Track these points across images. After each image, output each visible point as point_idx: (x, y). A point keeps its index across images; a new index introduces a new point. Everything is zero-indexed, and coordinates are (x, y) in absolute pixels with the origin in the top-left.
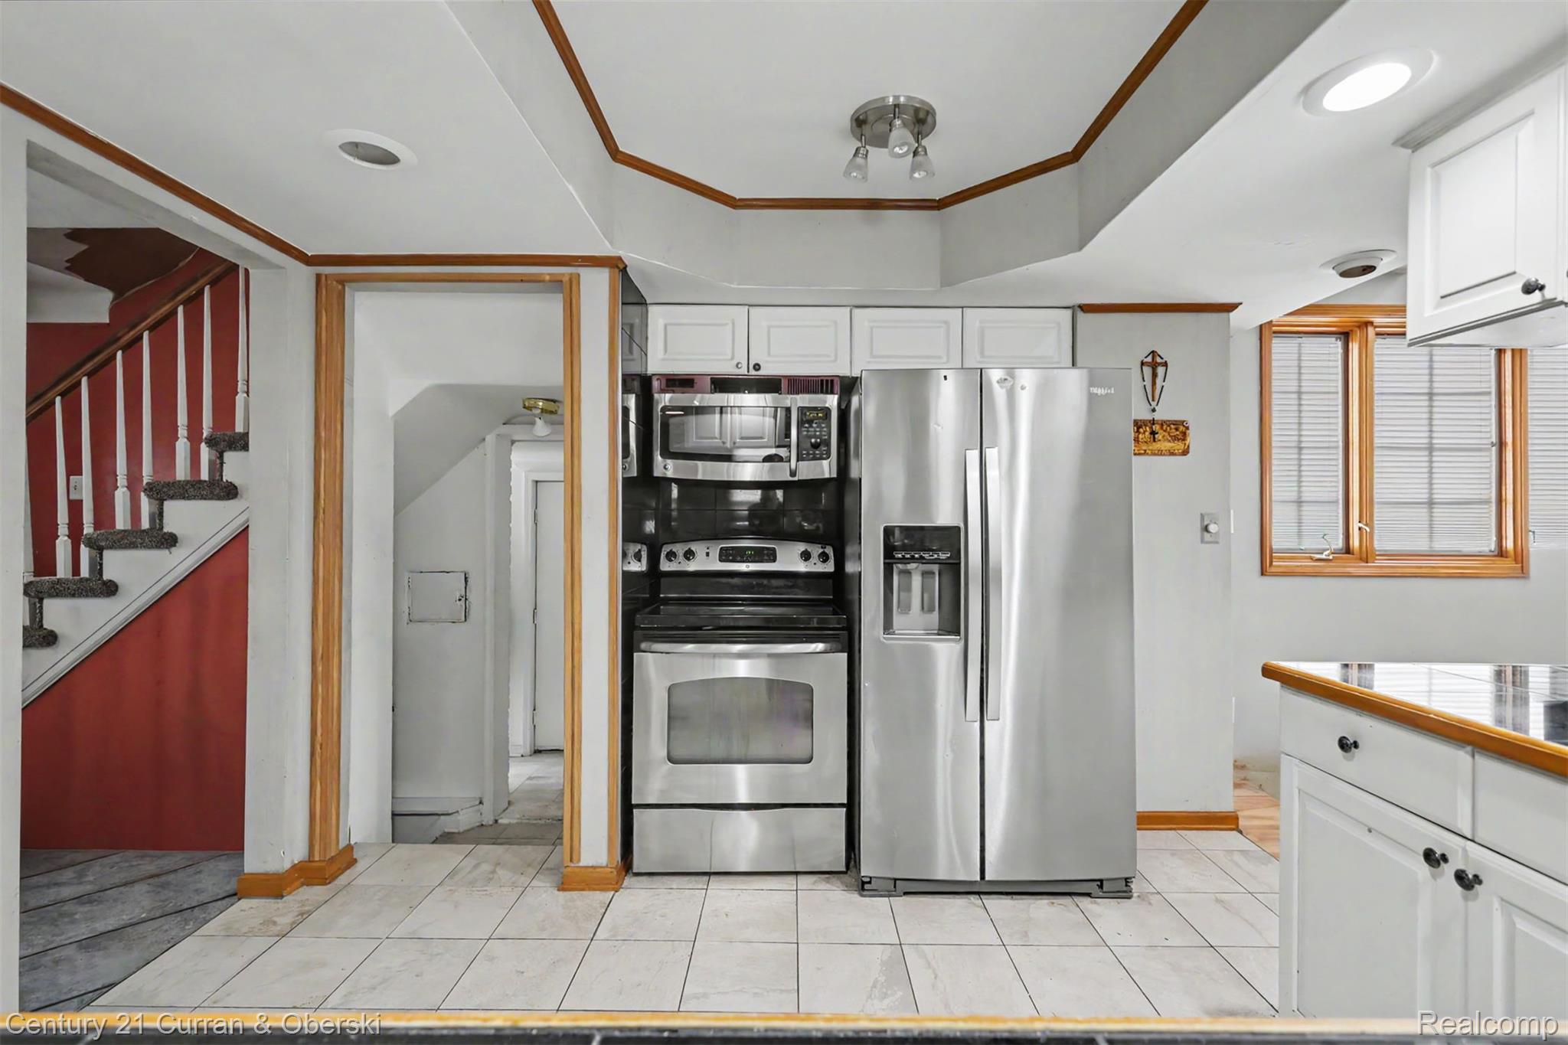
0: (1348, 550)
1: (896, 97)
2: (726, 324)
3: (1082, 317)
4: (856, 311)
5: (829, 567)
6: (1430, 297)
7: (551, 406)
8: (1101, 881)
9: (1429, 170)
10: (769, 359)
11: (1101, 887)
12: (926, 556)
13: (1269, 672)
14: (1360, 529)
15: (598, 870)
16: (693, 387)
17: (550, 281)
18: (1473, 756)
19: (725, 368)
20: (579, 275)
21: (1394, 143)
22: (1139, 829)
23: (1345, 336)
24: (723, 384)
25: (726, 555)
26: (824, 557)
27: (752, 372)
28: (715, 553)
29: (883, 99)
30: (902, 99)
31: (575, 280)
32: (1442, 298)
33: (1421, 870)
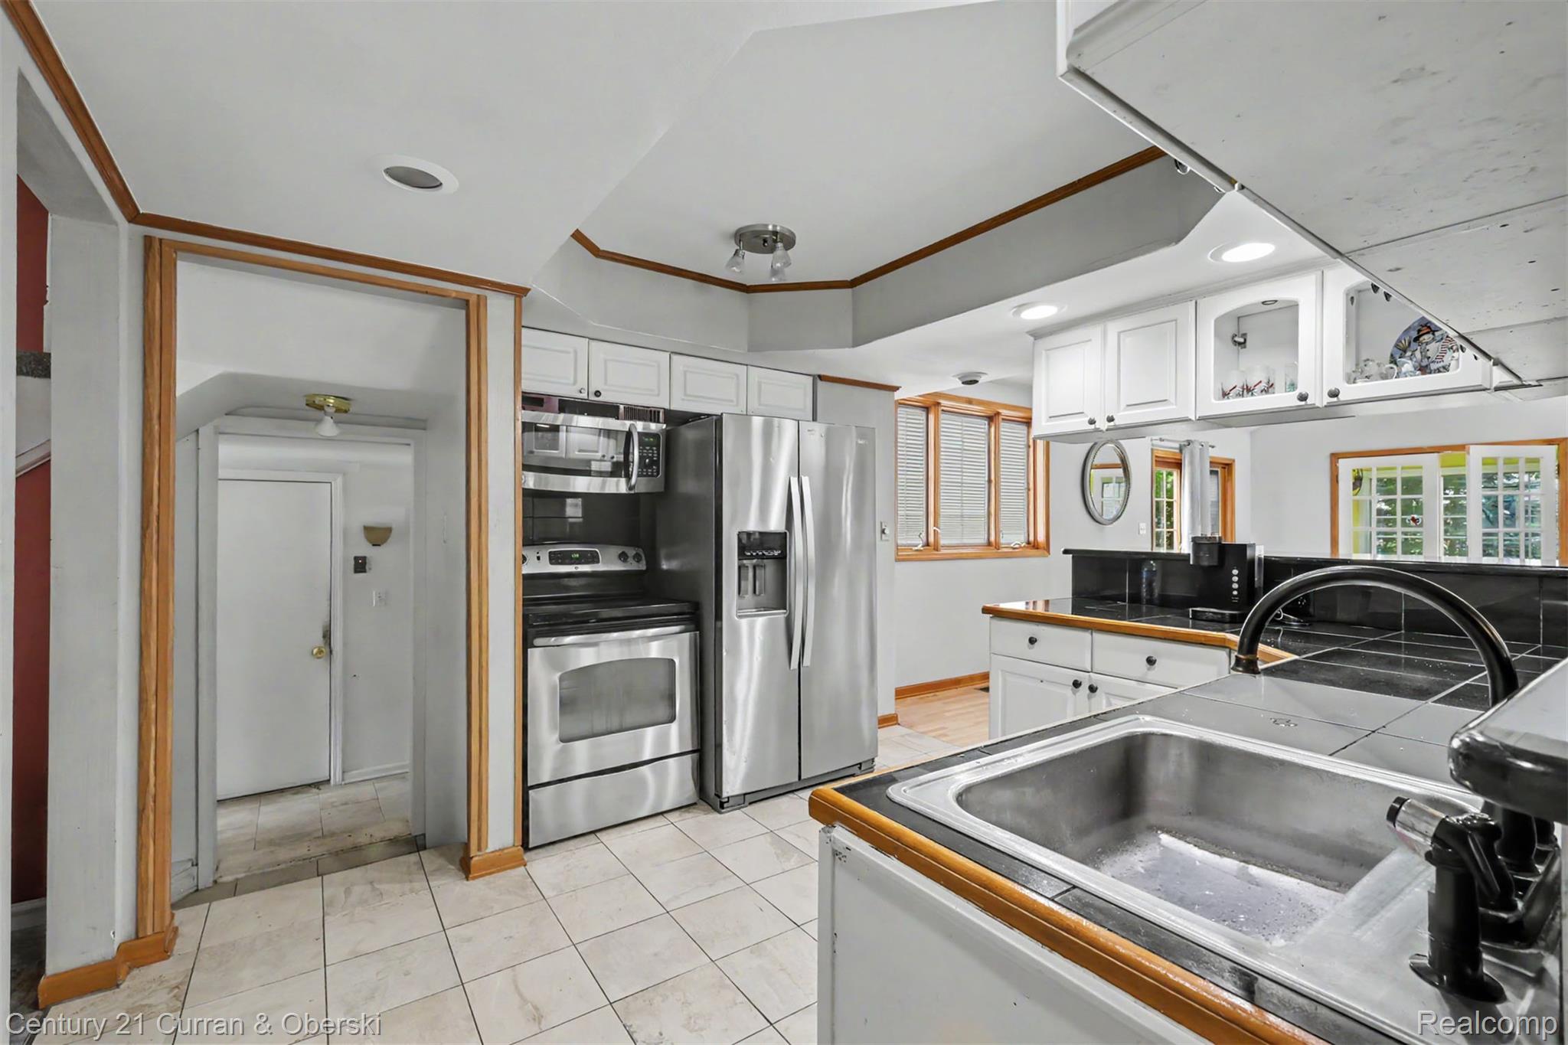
0: (928, 544)
1: (775, 226)
2: (568, 353)
3: (820, 383)
4: (675, 357)
5: (642, 566)
6: (1044, 417)
7: (343, 405)
8: (860, 764)
9: (1044, 352)
10: (606, 387)
11: (860, 768)
12: (766, 553)
13: (986, 610)
14: (935, 530)
15: (506, 851)
16: (542, 406)
17: (455, 298)
18: (1092, 634)
19: (570, 392)
20: (486, 297)
21: (1027, 332)
22: (879, 728)
23: (927, 409)
24: (568, 406)
25: (555, 558)
26: (637, 558)
27: (593, 398)
28: (545, 557)
29: (767, 225)
30: (778, 229)
31: (481, 302)
32: (1050, 417)
33: (1069, 692)
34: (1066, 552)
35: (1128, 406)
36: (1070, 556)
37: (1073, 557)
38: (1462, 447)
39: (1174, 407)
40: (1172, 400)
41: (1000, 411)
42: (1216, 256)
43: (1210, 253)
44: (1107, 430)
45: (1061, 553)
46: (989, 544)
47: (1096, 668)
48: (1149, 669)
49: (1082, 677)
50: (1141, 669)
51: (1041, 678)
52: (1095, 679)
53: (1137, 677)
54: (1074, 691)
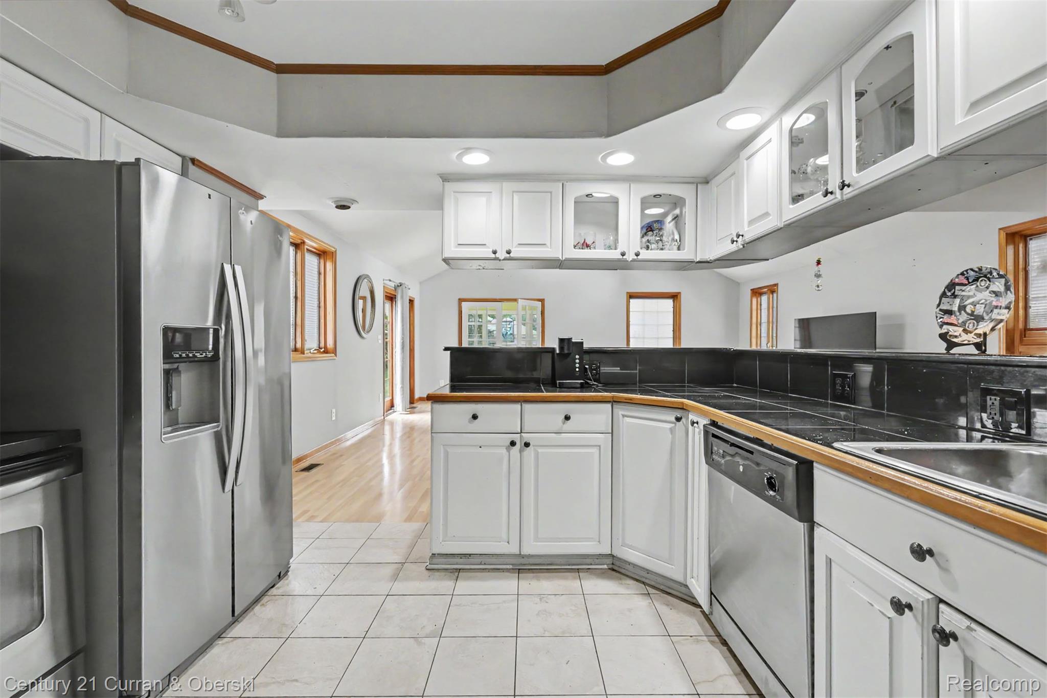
3: (192, 168)
6: (453, 244)
9: (452, 193)
11: (280, 576)
21: (438, 174)
32: (459, 245)
33: (504, 451)
34: (446, 349)
35: (519, 244)
36: (449, 352)
37: (451, 352)
38: (515, 300)
39: (550, 250)
40: (548, 244)
41: (306, 241)
42: (604, 158)
43: (601, 156)
44: (503, 260)
45: (442, 350)
46: (296, 350)
47: (526, 429)
48: (564, 423)
49: (516, 438)
50: (562, 424)
51: (480, 445)
52: (527, 437)
53: (555, 430)
54: (508, 450)
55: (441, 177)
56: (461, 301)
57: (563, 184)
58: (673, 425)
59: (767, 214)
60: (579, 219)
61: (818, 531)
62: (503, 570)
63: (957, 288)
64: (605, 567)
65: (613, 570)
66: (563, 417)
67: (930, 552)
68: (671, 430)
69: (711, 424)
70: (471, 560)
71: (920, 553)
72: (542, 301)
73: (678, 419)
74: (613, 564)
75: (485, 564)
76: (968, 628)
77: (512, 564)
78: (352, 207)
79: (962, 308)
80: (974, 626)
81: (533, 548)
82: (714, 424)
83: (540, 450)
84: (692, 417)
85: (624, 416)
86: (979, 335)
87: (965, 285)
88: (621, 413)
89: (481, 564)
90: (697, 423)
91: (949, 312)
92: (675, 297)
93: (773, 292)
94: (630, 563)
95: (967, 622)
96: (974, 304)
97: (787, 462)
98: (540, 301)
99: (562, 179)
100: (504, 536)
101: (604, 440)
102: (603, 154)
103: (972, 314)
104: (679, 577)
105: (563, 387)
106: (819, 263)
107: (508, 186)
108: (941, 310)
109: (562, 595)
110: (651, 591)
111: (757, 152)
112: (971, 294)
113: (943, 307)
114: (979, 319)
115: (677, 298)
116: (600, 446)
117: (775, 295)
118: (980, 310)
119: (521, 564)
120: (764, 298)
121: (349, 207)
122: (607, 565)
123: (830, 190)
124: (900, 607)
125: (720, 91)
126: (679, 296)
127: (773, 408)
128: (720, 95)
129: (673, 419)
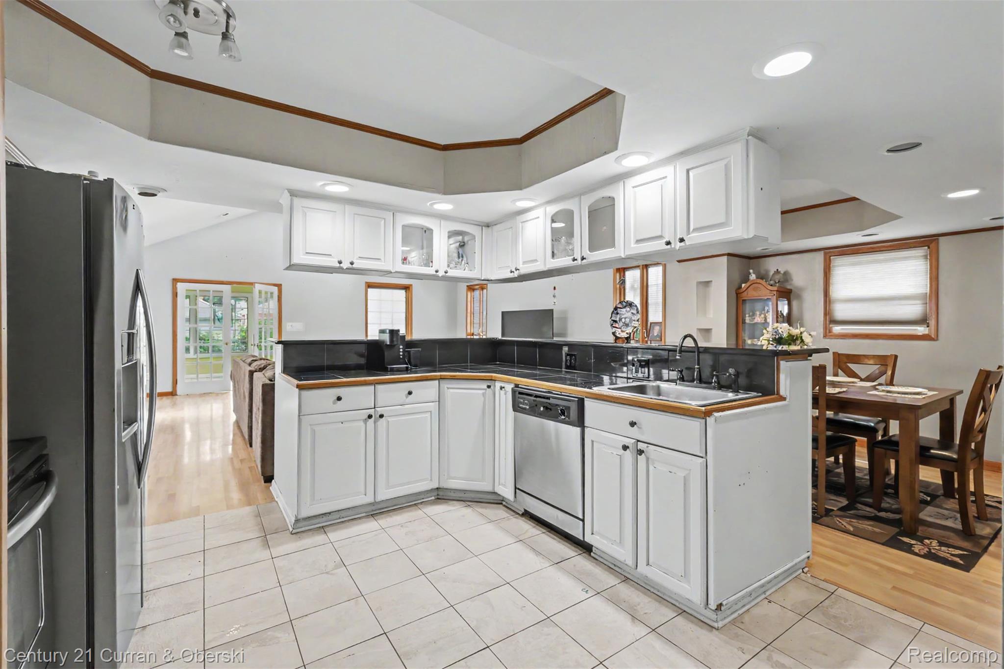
6: (302, 252)
9: (300, 208)
21: (287, 189)
32: (307, 253)
33: (362, 424)
35: (360, 257)
38: (252, 284)
39: (383, 264)
40: (382, 259)
42: (432, 205)
44: (346, 269)
47: (379, 404)
48: (407, 397)
49: (372, 412)
50: (405, 398)
51: (342, 421)
52: (380, 411)
53: (400, 403)
54: (365, 421)
55: (289, 192)
56: (175, 281)
57: (393, 214)
58: (484, 391)
59: (536, 261)
60: (405, 241)
61: (586, 430)
62: (360, 518)
63: (618, 309)
64: (433, 498)
65: (438, 499)
66: (407, 392)
67: (635, 423)
68: (484, 394)
69: (516, 387)
70: (330, 517)
71: (633, 424)
72: (279, 286)
73: (489, 387)
74: (438, 495)
75: (343, 518)
76: (647, 447)
77: (366, 513)
78: (159, 195)
79: (620, 320)
80: (649, 445)
81: (385, 494)
82: (517, 386)
83: (390, 419)
84: (498, 385)
85: (448, 388)
86: (627, 333)
87: (621, 308)
88: (446, 386)
89: (340, 518)
90: (504, 388)
91: (615, 321)
92: (407, 288)
93: (482, 289)
94: (450, 489)
95: (646, 445)
96: (625, 318)
97: (571, 400)
98: (276, 286)
99: (395, 210)
100: (362, 490)
101: (433, 406)
102: (432, 202)
103: (624, 323)
104: (489, 488)
105: (393, 371)
106: (555, 288)
107: (348, 208)
108: (612, 320)
109: (414, 520)
110: (470, 503)
111: (527, 221)
112: (623, 313)
113: (613, 319)
114: (627, 325)
115: (409, 289)
116: (431, 412)
117: (485, 291)
118: (628, 320)
119: (373, 511)
120: (477, 293)
121: (156, 195)
122: (434, 496)
123: (575, 258)
124: (625, 448)
125: (521, 189)
126: (411, 287)
127: (544, 375)
128: (520, 191)
129: (486, 387)
